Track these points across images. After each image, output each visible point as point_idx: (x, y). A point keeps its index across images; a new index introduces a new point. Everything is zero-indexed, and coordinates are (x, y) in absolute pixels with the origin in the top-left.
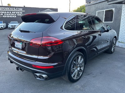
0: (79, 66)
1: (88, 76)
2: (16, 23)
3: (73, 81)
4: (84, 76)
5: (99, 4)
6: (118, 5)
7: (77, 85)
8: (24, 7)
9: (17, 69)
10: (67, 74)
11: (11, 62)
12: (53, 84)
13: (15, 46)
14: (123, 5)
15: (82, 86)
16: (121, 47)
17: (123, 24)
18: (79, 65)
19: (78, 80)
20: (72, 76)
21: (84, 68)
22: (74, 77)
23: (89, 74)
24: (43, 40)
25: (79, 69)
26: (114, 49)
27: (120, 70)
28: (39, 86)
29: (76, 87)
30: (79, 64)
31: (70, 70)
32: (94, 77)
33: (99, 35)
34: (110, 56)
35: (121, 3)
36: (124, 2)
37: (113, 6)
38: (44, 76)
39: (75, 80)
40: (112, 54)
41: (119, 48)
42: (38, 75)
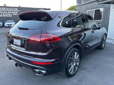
0: (75, 62)
1: (83, 71)
2: (12, 22)
3: (69, 76)
4: (80, 71)
5: (89, 4)
6: (106, 5)
7: (73, 80)
8: (20, 7)
9: (16, 65)
10: (64, 69)
11: (10, 59)
12: (51, 79)
13: (14, 43)
14: (111, 5)
15: (78, 81)
16: (110, 43)
17: (111, 23)
18: (75, 61)
19: (74, 75)
20: (69, 71)
21: (79, 63)
22: (71, 72)
23: (84, 69)
24: (42, 37)
25: (75, 64)
26: (104, 46)
27: (112, 65)
28: (37, 82)
29: (72, 81)
30: (75, 60)
31: (67, 66)
32: (89, 72)
33: (92, 32)
34: (101, 52)
35: (109, 3)
36: (112, 2)
37: (102, 6)
38: (43, 72)
39: (72, 75)
40: (102, 50)
41: (108, 45)
42: (37, 71)
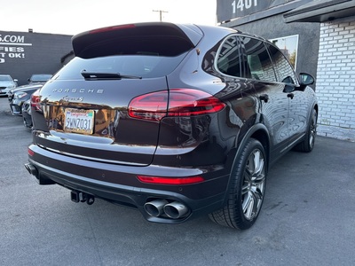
0: (256, 181)
1: (274, 210)
2: (6, 80)
4: (264, 212)
5: (255, 23)
6: (307, 27)
8: (31, 31)
9: (74, 197)
14: (322, 25)
16: (324, 135)
17: (323, 77)
18: (253, 178)
19: (255, 219)
20: (244, 208)
21: (265, 186)
23: (275, 206)
24: (172, 99)
25: (254, 188)
26: (313, 141)
29: (254, 240)
30: (255, 175)
31: (240, 192)
33: (289, 96)
34: (306, 158)
37: (295, 28)
38: (178, 207)
40: (309, 154)
41: (320, 140)
